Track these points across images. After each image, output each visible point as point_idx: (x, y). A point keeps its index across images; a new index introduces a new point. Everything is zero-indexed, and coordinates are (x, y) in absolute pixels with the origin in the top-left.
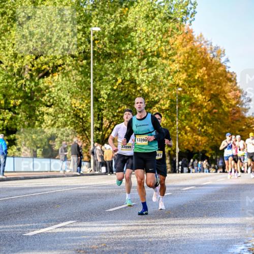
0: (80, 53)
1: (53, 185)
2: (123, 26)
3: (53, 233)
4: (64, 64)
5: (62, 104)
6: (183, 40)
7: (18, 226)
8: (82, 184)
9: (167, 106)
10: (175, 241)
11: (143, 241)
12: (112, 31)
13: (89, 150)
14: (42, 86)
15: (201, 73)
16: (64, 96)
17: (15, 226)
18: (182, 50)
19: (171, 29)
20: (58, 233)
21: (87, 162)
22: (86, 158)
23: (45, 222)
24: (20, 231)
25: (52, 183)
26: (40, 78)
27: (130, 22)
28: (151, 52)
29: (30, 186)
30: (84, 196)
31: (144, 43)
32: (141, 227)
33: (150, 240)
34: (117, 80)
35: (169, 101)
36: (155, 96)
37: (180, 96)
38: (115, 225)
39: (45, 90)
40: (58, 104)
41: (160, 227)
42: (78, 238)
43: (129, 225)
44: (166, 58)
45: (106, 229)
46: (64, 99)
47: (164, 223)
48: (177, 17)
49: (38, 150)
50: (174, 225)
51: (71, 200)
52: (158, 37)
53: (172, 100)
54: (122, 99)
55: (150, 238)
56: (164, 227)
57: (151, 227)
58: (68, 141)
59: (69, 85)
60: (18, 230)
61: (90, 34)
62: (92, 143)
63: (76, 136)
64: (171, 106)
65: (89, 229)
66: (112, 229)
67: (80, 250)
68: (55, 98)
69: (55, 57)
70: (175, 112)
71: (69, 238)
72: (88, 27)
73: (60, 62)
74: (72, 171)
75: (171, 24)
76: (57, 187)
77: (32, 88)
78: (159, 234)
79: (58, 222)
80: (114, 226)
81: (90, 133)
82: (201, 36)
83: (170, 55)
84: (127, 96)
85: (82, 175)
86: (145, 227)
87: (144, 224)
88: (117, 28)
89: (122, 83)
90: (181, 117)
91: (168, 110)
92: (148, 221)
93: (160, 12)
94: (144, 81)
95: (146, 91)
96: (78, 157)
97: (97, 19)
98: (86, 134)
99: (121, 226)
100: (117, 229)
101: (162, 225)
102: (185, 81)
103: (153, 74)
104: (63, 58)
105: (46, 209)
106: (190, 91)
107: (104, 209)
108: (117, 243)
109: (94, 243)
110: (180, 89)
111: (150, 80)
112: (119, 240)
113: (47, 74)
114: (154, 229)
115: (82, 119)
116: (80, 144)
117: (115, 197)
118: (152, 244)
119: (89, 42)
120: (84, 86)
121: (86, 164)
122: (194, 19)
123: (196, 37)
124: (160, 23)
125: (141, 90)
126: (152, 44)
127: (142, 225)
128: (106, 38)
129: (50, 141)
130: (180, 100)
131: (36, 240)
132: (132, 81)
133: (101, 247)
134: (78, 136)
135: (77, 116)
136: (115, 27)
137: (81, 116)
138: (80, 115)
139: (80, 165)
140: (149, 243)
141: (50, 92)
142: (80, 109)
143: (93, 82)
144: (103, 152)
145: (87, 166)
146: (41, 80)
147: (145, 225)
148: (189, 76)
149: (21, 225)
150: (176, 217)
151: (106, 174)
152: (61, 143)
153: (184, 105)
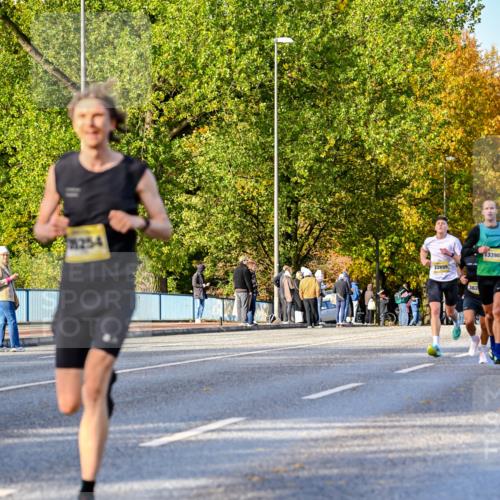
0: (252, 89)
1: (197, 348)
2: (337, 33)
3: (199, 441)
4: (220, 110)
5: (217, 188)
6: (456, 62)
7: (129, 427)
8: (255, 346)
9: (425, 192)
10: (440, 458)
11: (377, 458)
12: (317, 43)
13: (269, 279)
14: (177, 153)
15: (491, 127)
16: (222, 173)
17: (124, 427)
18: (453, 82)
19: (432, 40)
20: (209, 441)
21: (266, 302)
22: (263, 294)
23: (182, 420)
24: (135, 438)
25: (197, 343)
26: (174, 137)
27: (352, 27)
28: (394, 85)
29: (154, 350)
30: (259, 368)
31: (380, 67)
32: (372, 431)
33: (391, 456)
34: (325, 142)
35: (427, 183)
36: (400, 172)
37: (449, 172)
38: (320, 425)
39: (184, 161)
40: (209, 188)
41: (409, 430)
42: (249, 451)
43: (349, 428)
44: (423, 98)
45: (303, 434)
46: (221, 179)
47: (419, 423)
48: (446, 16)
49: (169, 280)
50: (438, 427)
51: (235, 378)
52: (408, 56)
53: (434, 181)
54: (335, 179)
55: (391, 451)
56: (419, 430)
57: (392, 431)
58: (229, 261)
59: (230, 151)
60: (130, 435)
61: (272, 50)
62: (276, 265)
63: (244, 252)
64: (433, 192)
65: (270, 435)
66: (315, 434)
67: (253, 475)
68: (204, 177)
69: (203, 97)
70: (439, 204)
71: (231, 451)
72: (268, 38)
73: (214, 106)
74: (236, 320)
75: (434, 31)
76: (206, 350)
77: (158, 157)
78: (409, 444)
79: (208, 419)
80: (319, 429)
81: (272, 246)
82: (494, 53)
83: (432, 92)
84: (345, 173)
85: (257, 327)
86: (381, 431)
87: (379, 424)
88: (325, 39)
89: (337, 147)
90: (453, 213)
91: (427, 200)
92: (387, 419)
93: (411, 7)
94: (378, 143)
95: (383, 163)
96: (248, 292)
97: (286, 20)
98: (264, 247)
99: (333, 428)
100: (326, 433)
101: (414, 426)
102: (460, 142)
103: (397, 130)
104: (220, 97)
105: (184, 394)
106: (472, 161)
107: (300, 395)
108: (326, 462)
109: (280, 462)
110: (450, 158)
111: (392, 141)
112: (330, 456)
113: (187, 130)
114: (397, 434)
115: (256, 217)
116: (252, 267)
117: (322, 370)
118: (393, 463)
119: (272, 67)
120: (260, 152)
121: (265, 305)
122: (479, 20)
123: (482, 55)
124: (411, 28)
125: (372, 160)
126: (395, 69)
127: (374, 427)
128: (304, 58)
129: (194, 261)
130: (450, 181)
131: (165, 455)
132: (357, 142)
133: (294, 470)
134: (248, 251)
135: (246, 211)
136: (321, 36)
137: (255, 212)
138: (252, 211)
139: (252, 308)
140: (389, 463)
141: (194, 164)
142: (253, 198)
143: (279, 145)
144: (298, 282)
145: (265, 311)
146: (177, 141)
147: (380, 427)
148: (469, 133)
149: (136, 427)
150: (443, 410)
151: (303, 325)
152: (215, 265)
153: (459, 189)
